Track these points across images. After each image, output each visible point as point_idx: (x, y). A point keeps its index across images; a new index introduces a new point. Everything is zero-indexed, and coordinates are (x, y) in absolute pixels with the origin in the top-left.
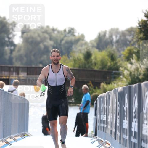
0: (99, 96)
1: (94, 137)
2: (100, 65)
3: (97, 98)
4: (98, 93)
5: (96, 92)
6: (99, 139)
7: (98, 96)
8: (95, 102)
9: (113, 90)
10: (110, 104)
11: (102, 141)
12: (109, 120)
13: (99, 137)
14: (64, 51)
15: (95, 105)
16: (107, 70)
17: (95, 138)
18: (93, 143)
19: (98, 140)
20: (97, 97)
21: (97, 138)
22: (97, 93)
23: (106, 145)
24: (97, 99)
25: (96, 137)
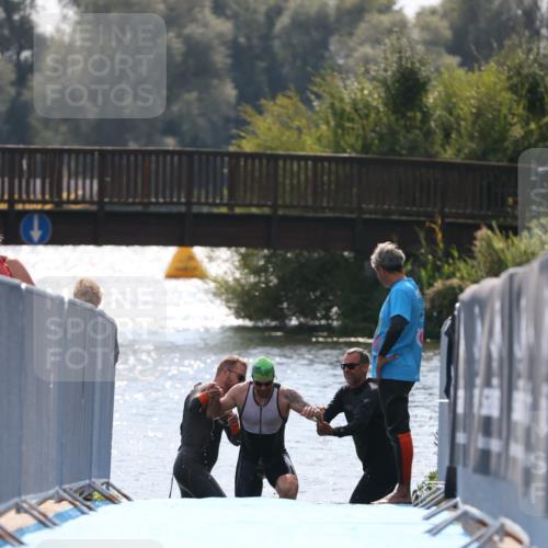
0: (465, 295)
1: (444, 505)
2: (471, 138)
3: (458, 305)
4: (462, 278)
5: (451, 276)
6: (465, 514)
7: (461, 290)
8: (448, 323)
9: (535, 265)
10: (523, 334)
11: (483, 524)
12: (519, 414)
13: (465, 502)
14: (285, 70)
15: (444, 340)
16: (505, 164)
17: (448, 509)
18: (435, 531)
19: (464, 518)
20: (456, 301)
21: (455, 507)
22: (455, 282)
23: (501, 540)
24: (453, 308)
25: (453, 502)
